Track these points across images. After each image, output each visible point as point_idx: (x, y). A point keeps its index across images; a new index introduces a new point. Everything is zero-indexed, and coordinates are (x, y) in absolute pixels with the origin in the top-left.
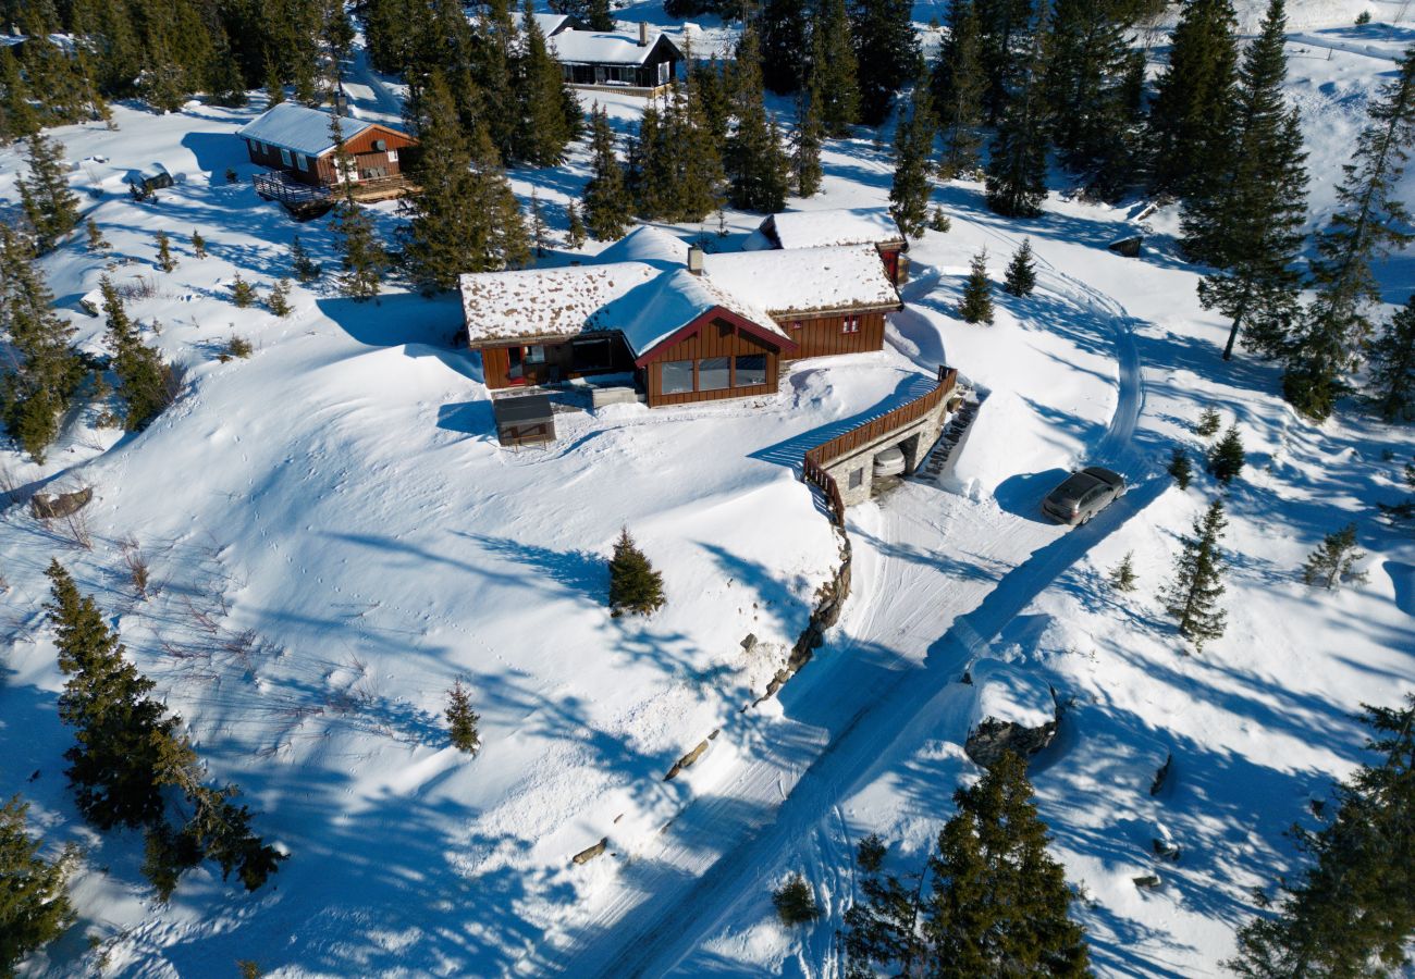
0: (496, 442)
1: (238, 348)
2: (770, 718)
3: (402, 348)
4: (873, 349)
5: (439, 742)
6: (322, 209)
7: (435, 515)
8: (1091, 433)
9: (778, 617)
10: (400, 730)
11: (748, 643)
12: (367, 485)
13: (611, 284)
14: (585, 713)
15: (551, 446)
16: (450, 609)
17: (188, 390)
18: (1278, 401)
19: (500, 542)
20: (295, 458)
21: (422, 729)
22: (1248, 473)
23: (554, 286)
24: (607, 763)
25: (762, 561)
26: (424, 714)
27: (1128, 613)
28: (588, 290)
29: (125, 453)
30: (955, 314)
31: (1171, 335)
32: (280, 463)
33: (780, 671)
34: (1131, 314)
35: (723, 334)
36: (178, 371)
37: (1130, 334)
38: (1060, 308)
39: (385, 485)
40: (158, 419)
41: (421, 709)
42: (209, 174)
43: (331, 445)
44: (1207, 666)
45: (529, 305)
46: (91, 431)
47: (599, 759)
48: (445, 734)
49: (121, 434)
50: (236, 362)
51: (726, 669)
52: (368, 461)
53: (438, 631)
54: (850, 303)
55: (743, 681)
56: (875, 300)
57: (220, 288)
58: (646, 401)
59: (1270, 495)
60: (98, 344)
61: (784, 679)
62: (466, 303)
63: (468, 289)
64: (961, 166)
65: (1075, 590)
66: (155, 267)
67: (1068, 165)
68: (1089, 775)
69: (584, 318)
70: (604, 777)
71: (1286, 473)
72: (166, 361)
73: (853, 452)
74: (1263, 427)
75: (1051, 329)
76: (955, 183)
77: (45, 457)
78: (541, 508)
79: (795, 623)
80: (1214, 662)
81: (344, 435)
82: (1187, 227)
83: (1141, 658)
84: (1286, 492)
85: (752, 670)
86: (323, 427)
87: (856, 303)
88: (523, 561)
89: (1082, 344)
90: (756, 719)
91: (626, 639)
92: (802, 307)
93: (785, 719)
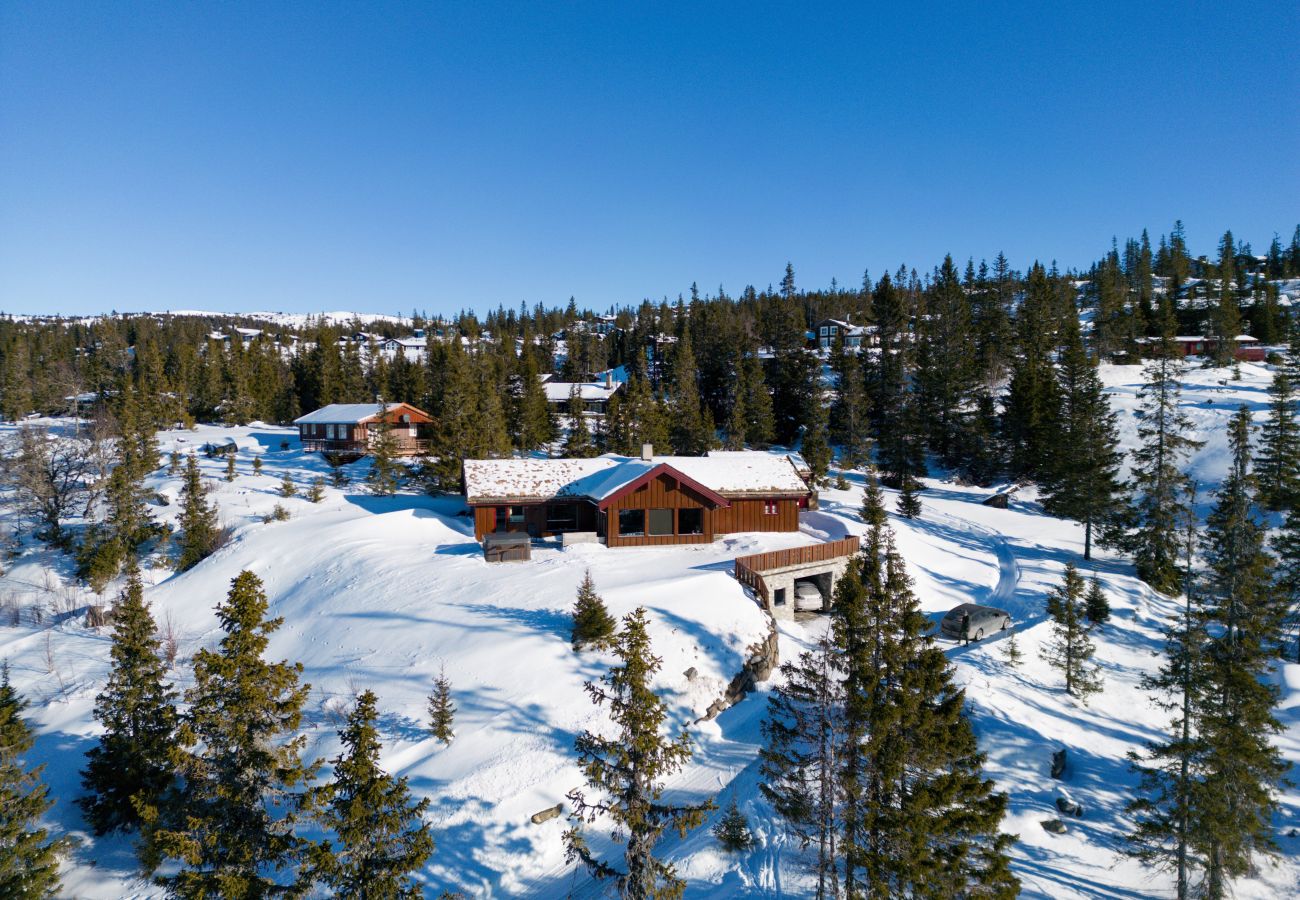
0: (483, 559)
1: (280, 514)
2: (709, 735)
3: (412, 511)
4: (790, 531)
5: (418, 738)
6: (353, 459)
7: (429, 595)
8: (980, 591)
9: (714, 659)
10: (384, 732)
11: (690, 673)
12: (374, 583)
13: (581, 469)
14: (546, 716)
15: (526, 564)
16: (436, 649)
17: (234, 540)
18: (1133, 579)
19: (482, 607)
20: (316, 575)
21: (404, 730)
22: (1115, 620)
23: (536, 468)
24: (564, 750)
25: (701, 620)
26: (406, 719)
27: (1019, 679)
28: (563, 472)
29: (173, 582)
30: (857, 520)
31: (1039, 546)
32: (300, 580)
33: (718, 700)
34: (1004, 533)
35: (668, 489)
36: (228, 532)
37: (1006, 545)
38: (945, 528)
39: (390, 581)
40: (206, 559)
41: (404, 716)
42: (267, 447)
43: (346, 564)
44: (1095, 715)
45: (516, 479)
46: (148, 571)
47: (557, 747)
48: (424, 732)
49: (173, 573)
50: (276, 523)
51: (670, 691)
52: (376, 570)
53: (424, 663)
54: (769, 488)
55: (686, 702)
56: (789, 488)
57: (269, 489)
58: (606, 543)
59: (1140, 636)
60: (169, 516)
61: (722, 708)
62: (467, 475)
63: (469, 467)
64: (858, 462)
65: (972, 663)
66: (220, 479)
67: (944, 465)
68: (994, 761)
69: (559, 488)
70: (563, 760)
71: (1150, 624)
72: (219, 526)
73: (776, 571)
74: (1124, 594)
75: (938, 535)
76: (853, 471)
77: (104, 589)
78: (517, 586)
79: (730, 666)
80: (1099, 713)
81: (358, 557)
82: (1044, 492)
83: (1035, 703)
84: (1152, 635)
85: (693, 695)
86: (342, 554)
87: (773, 489)
88: (500, 617)
89: (963, 545)
90: (697, 734)
91: (583, 666)
92: (731, 489)
93: (723, 740)
